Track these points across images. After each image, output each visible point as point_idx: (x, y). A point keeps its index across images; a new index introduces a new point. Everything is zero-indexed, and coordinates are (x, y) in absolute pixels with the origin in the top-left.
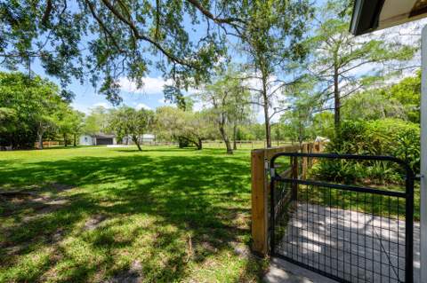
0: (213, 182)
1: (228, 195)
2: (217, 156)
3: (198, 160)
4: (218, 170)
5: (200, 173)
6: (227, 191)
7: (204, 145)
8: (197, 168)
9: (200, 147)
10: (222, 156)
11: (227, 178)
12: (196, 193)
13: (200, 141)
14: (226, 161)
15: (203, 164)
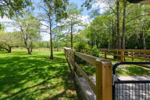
0: (28, 74)
1: (43, 83)
2: (22, 56)
3: (10, 59)
4: (27, 65)
5: (15, 70)
6: (41, 81)
7: (12, 50)
8: (12, 66)
9: (10, 51)
10: (26, 56)
11: (35, 69)
12: (16, 91)
13: (10, 48)
14: (30, 59)
15: (15, 62)
